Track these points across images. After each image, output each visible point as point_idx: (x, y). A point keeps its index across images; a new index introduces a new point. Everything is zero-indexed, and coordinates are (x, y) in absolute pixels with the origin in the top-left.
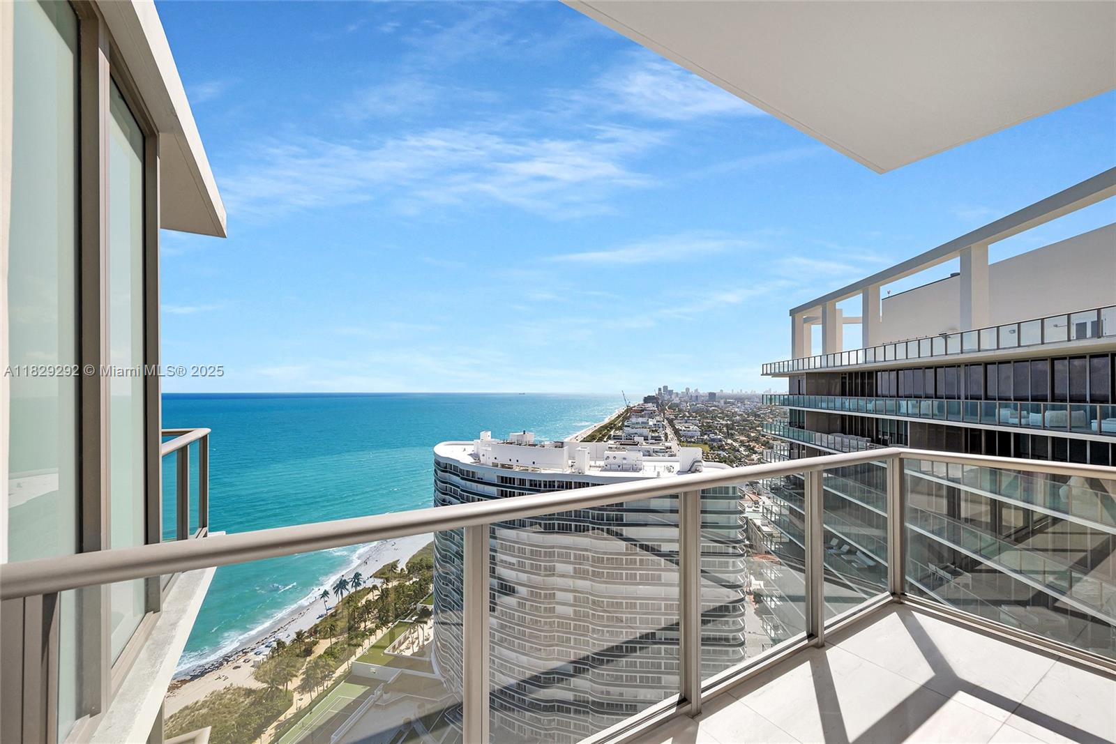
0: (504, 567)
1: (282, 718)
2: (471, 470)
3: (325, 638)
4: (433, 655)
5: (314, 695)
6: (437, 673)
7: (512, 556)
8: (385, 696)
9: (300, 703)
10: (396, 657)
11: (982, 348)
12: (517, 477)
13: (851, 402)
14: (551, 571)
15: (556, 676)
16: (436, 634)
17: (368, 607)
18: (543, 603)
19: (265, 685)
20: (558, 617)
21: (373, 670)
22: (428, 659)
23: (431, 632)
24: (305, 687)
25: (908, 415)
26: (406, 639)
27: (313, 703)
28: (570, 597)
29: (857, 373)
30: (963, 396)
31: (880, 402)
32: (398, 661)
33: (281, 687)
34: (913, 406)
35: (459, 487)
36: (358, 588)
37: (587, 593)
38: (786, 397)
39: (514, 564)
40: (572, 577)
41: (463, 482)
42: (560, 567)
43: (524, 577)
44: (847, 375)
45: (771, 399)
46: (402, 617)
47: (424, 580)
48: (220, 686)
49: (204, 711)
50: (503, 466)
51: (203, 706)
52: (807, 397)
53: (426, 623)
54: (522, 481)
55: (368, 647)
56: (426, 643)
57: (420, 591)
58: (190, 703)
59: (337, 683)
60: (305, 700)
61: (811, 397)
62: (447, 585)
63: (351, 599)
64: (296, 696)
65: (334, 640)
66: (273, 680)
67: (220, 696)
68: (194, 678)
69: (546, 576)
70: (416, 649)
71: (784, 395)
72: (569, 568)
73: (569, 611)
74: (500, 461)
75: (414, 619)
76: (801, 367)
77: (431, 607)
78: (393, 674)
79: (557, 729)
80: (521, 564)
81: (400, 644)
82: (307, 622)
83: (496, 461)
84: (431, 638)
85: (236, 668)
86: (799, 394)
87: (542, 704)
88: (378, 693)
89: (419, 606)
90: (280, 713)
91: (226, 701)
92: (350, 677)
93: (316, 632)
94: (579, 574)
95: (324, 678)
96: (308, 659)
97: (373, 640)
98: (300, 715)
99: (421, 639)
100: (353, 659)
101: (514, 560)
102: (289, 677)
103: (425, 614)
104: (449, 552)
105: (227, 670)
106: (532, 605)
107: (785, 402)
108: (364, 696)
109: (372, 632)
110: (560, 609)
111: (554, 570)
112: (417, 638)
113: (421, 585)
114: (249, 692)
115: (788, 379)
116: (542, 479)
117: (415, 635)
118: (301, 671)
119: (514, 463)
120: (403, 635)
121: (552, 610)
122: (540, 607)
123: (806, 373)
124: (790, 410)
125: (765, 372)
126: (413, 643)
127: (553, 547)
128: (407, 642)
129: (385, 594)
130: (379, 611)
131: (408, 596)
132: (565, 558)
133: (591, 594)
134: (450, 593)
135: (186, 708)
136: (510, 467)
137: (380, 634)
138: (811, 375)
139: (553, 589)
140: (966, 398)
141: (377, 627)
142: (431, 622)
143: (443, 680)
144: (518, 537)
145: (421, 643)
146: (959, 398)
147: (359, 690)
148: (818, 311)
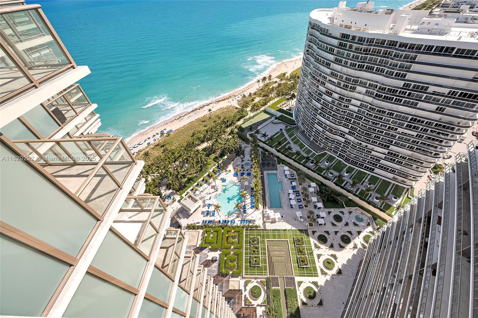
0: (330, 83)
1: (245, 118)
2: (326, 28)
3: (258, 97)
4: (294, 111)
5: (254, 114)
6: (294, 118)
7: (336, 79)
8: (275, 120)
9: (250, 115)
10: (280, 109)
12: (352, 34)
14: (353, 89)
15: (340, 132)
16: (296, 104)
17: (273, 90)
18: (344, 103)
19: (240, 107)
20: (349, 110)
21: (272, 111)
22: (292, 112)
23: (295, 103)
24: (251, 111)
26: (285, 103)
27: (254, 116)
28: (359, 103)
32: (281, 110)
33: (245, 109)
35: (317, 38)
36: (270, 81)
37: (368, 103)
39: (335, 83)
40: (364, 94)
41: (321, 36)
42: (359, 88)
43: (338, 90)
46: (285, 95)
47: (296, 83)
48: (229, 104)
49: (226, 110)
50: (346, 27)
51: (225, 109)
53: (293, 100)
54: (354, 38)
55: (272, 103)
56: (292, 107)
57: (293, 87)
58: (222, 107)
59: (261, 112)
60: (252, 114)
62: (303, 86)
63: (267, 85)
64: (249, 113)
65: (261, 98)
66: (242, 107)
67: (229, 107)
68: (222, 100)
69: (350, 91)
70: (288, 108)
72: (364, 90)
73: (356, 109)
74: (344, 24)
75: (289, 97)
77: (296, 94)
78: (279, 114)
79: (333, 148)
80: (339, 84)
81: (283, 105)
82: (253, 90)
83: (342, 23)
84: (294, 106)
85: (233, 100)
87: (331, 139)
88: (273, 118)
89: (292, 93)
90: (244, 116)
91: (231, 109)
92: (265, 112)
93: (255, 94)
94: (368, 93)
95: (257, 110)
96: (253, 102)
97: (274, 101)
98: (250, 118)
99: (290, 105)
100: (266, 106)
101: (336, 81)
102: (247, 107)
103: (293, 96)
104: (307, 72)
105: (230, 100)
106: (338, 103)
108: (269, 118)
109: (273, 99)
110: (351, 107)
111: (355, 89)
112: (289, 104)
113: (294, 84)
114: (237, 108)
116: (367, 37)
117: (289, 103)
118: (251, 106)
119: (353, 25)
120: (284, 102)
121: (347, 107)
122: (342, 104)
126: (287, 106)
127: (358, 78)
128: (285, 105)
129: (280, 85)
130: (277, 91)
131: (288, 88)
132: (363, 85)
133: (370, 104)
134: (304, 90)
135: (221, 108)
136: (350, 28)
137: (276, 100)
139: (351, 98)
141: (275, 97)
142: (295, 100)
143: (295, 121)
144: (341, 70)
145: (290, 107)
147: (268, 116)
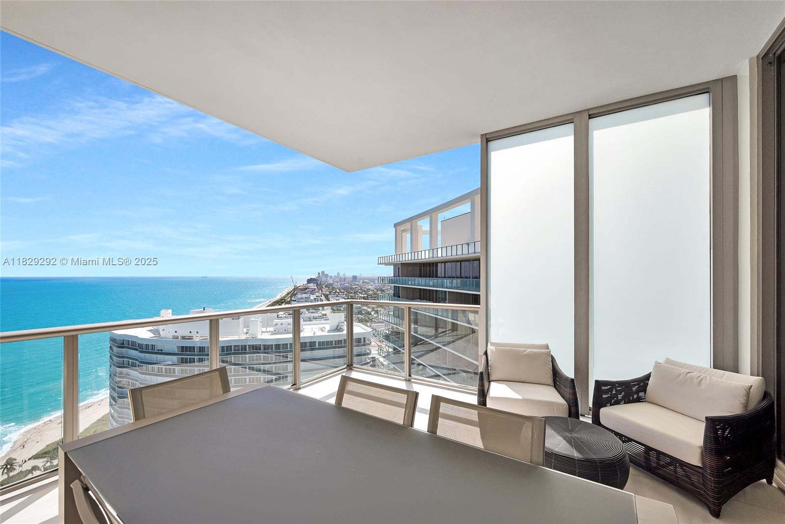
2: (150, 344)
11: (476, 251)
12: (197, 345)
13: (422, 280)
25: (447, 288)
29: (427, 264)
30: (471, 277)
31: (435, 280)
34: (450, 283)
35: (137, 360)
38: (391, 278)
44: (422, 265)
45: (383, 280)
50: (183, 338)
52: (401, 278)
54: (201, 349)
61: (404, 278)
71: (389, 277)
74: (180, 334)
76: (398, 260)
83: (176, 335)
86: (399, 276)
107: (391, 281)
115: (393, 266)
119: (194, 334)
123: (401, 263)
124: (394, 286)
125: (379, 262)
136: (190, 338)
138: (403, 265)
140: (473, 278)
146: (470, 278)
148: (408, 226)
